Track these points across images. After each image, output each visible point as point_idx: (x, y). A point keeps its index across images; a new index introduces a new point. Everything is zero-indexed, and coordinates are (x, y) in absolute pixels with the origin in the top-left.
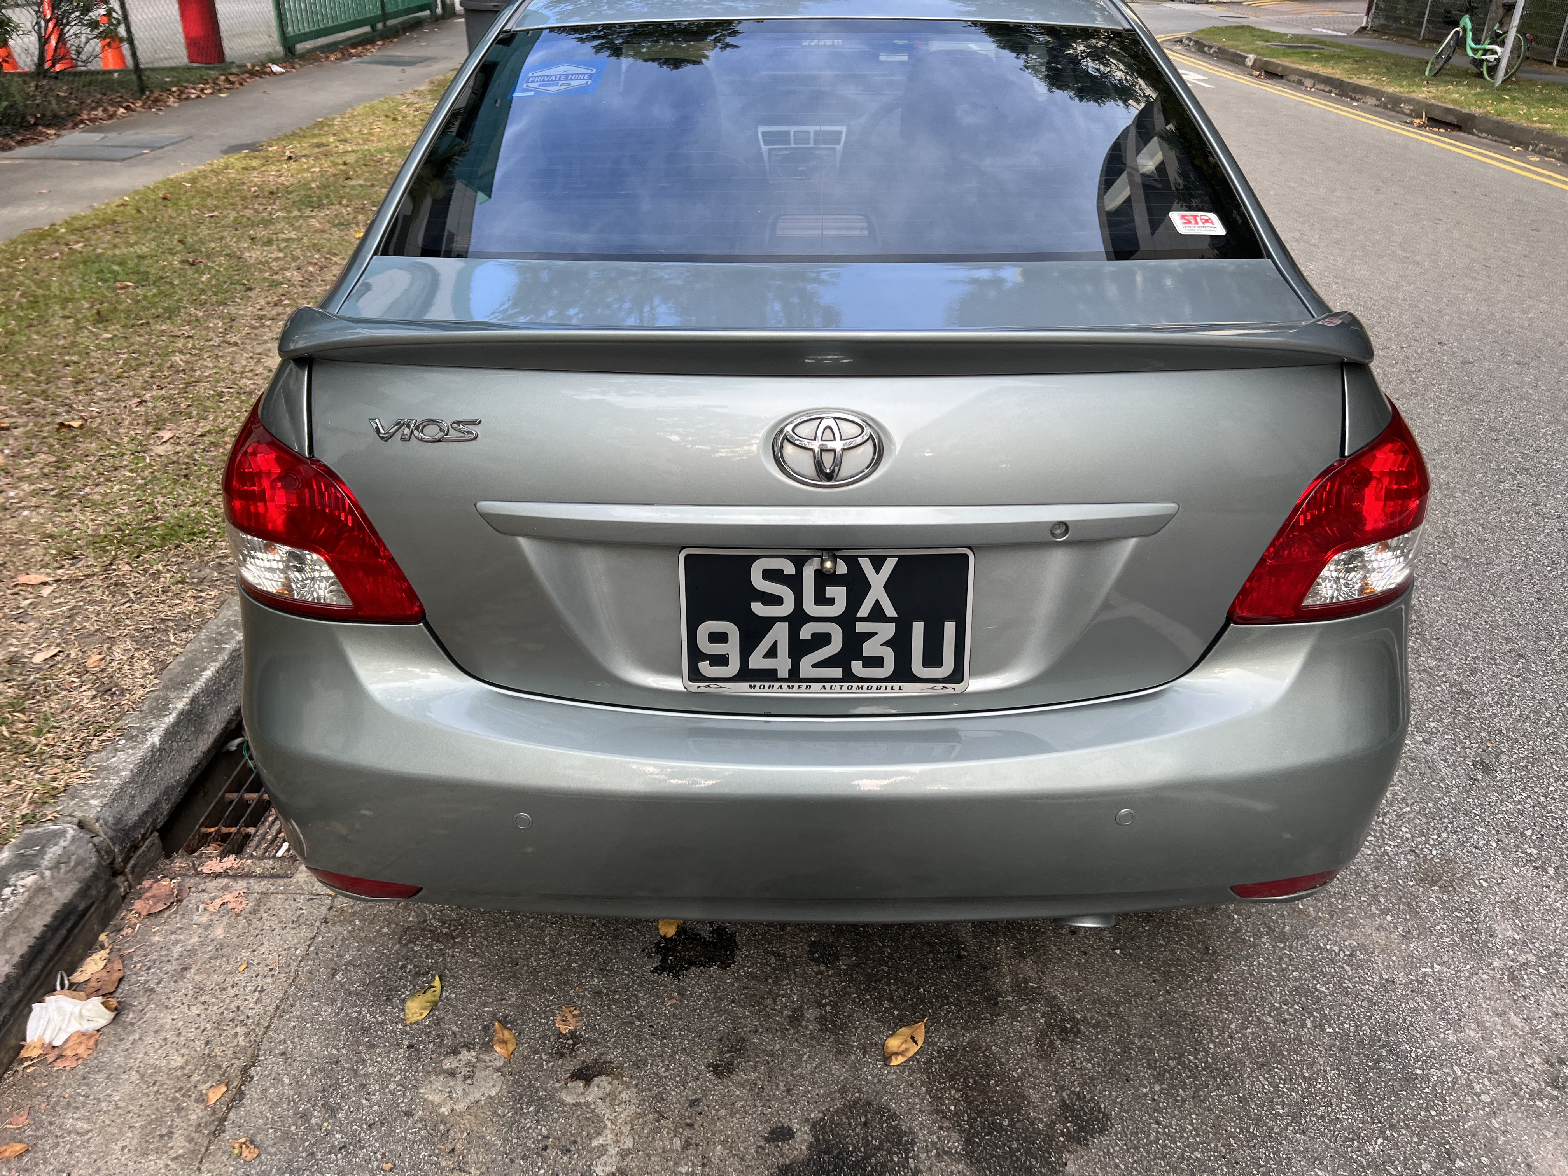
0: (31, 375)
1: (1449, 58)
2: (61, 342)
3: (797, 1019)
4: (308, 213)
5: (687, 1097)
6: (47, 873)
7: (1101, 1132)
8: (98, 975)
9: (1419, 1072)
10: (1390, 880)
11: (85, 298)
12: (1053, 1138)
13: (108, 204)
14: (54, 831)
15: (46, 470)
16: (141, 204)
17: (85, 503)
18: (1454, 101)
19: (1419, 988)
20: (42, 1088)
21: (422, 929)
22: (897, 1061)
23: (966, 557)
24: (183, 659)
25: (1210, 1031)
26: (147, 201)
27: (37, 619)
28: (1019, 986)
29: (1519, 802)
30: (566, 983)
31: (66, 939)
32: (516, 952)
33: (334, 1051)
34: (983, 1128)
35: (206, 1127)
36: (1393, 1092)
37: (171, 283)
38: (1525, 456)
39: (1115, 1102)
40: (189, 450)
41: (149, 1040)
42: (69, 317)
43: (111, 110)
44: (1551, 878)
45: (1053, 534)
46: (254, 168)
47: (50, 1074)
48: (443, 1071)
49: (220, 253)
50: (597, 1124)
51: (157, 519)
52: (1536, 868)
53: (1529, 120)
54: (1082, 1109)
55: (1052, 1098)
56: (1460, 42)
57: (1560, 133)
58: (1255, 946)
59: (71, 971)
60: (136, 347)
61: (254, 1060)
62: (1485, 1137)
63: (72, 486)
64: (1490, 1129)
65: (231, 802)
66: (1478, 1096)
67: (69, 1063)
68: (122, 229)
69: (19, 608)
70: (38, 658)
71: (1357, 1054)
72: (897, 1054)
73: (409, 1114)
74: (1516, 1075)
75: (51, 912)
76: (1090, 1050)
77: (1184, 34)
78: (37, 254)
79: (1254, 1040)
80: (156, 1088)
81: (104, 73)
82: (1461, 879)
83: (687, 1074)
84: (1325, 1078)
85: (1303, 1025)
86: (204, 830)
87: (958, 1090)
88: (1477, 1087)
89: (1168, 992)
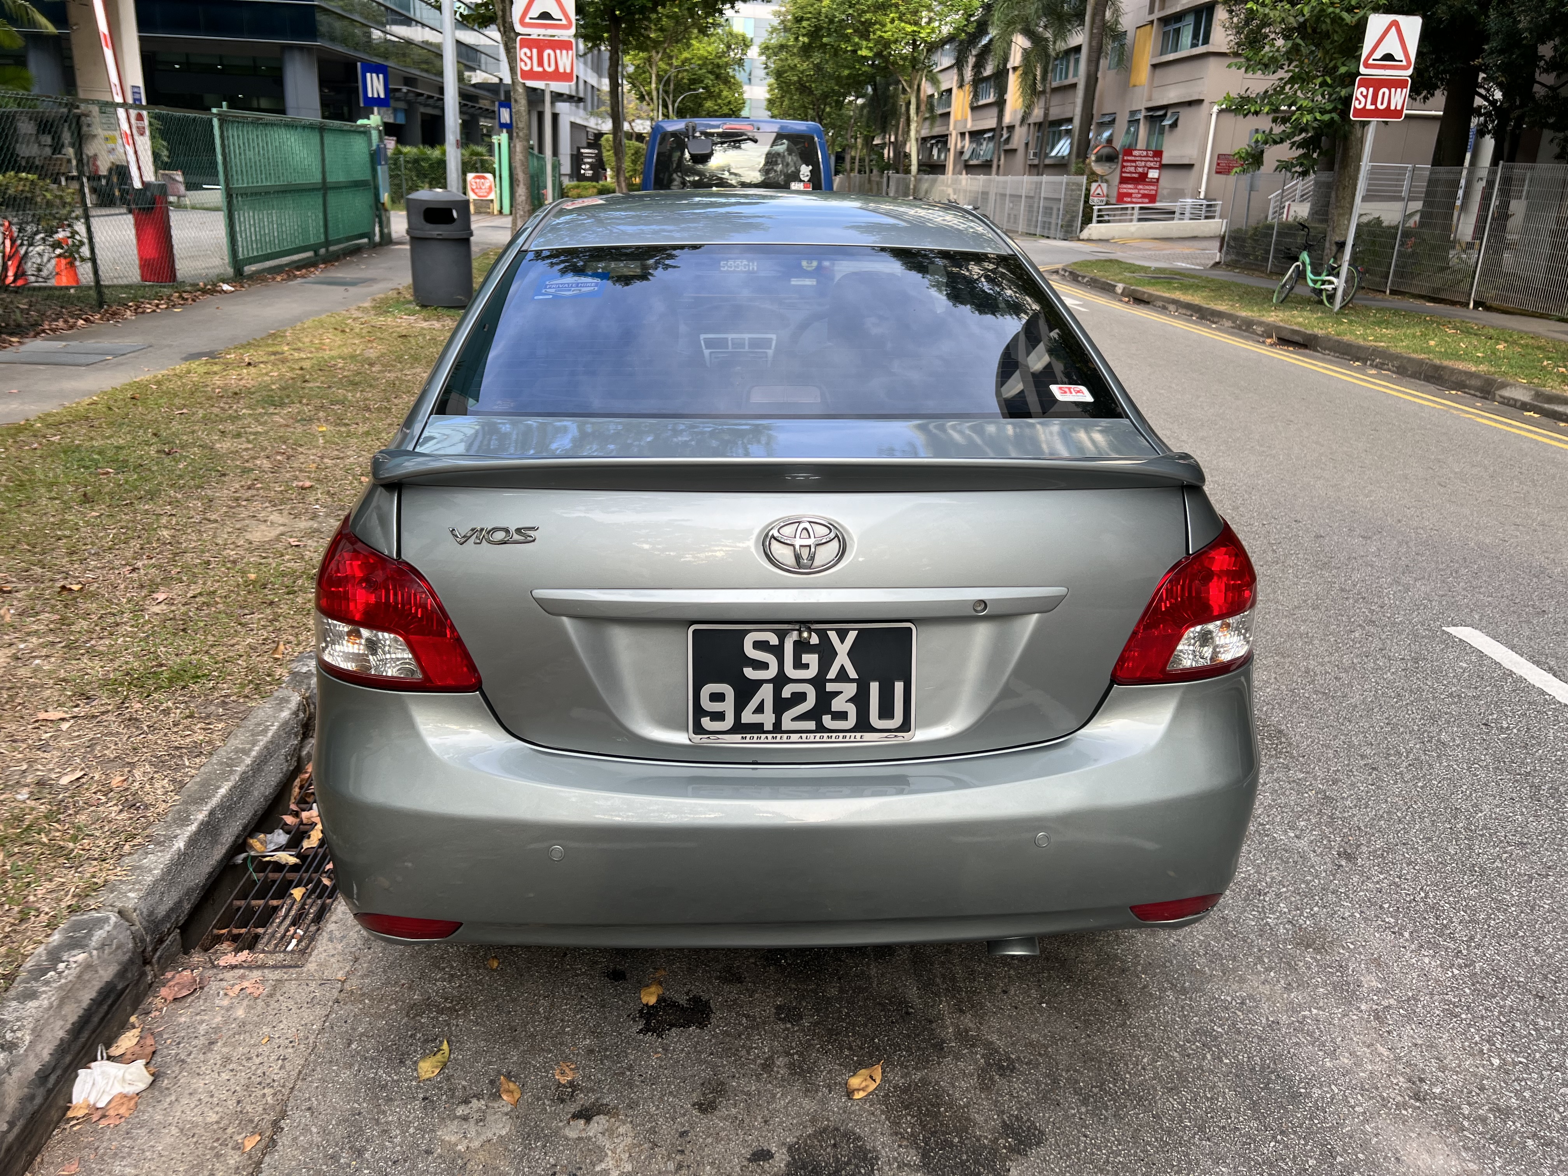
0: (26, 547)
1: (1292, 288)
2: (52, 520)
3: (769, 1066)
4: (271, 410)
5: (677, 1130)
6: (95, 952)
7: (1038, 1144)
8: (132, 1050)
9: (1303, 1091)
10: (1272, 944)
11: (69, 483)
12: (996, 1151)
13: (78, 403)
14: (98, 918)
15: (52, 626)
16: (111, 402)
17: (92, 653)
18: (1299, 324)
19: (1300, 1027)
20: (89, 1143)
21: (428, 1004)
22: (858, 1096)
23: (910, 629)
24: (198, 779)
25: (1126, 1064)
26: (116, 401)
27: (59, 749)
28: (961, 1035)
29: (1378, 883)
30: (561, 1044)
31: (107, 1013)
32: (514, 1021)
33: (356, 1105)
34: (937, 1144)
35: (244, 1169)
36: (1282, 1107)
37: (150, 470)
38: (1372, 611)
39: (1048, 1122)
40: (183, 609)
41: (184, 1101)
42: (56, 499)
43: (71, 321)
44: (1407, 940)
45: (976, 611)
46: (215, 373)
47: (95, 1131)
48: (458, 1117)
49: (194, 444)
50: (600, 1153)
51: (161, 665)
52: (1394, 933)
53: (1365, 339)
54: (1020, 1127)
55: (994, 1120)
56: (1301, 274)
57: (1393, 350)
58: (1160, 998)
59: (108, 1046)
60: (124, 524)
61: (283, 1115)
62: (1360, 1139)
63: (76, 641)
64: (1364, 1133)
65: (240, 908)
66: (1353, 1107)
67: (112, 1122)
68: (96, 423)
69: (41, 740)
70: (65, 781)
71: (1250, 1079)
72: (858, 1090)
73: (428, 1152)
74: (1384, 1091)
75: (97, 988)
76: (1024, 1083)
77: (1059, 266)
78: (17, 445)
79: (1163, 1070)
80: (195, 1140)
81: (61, 288)
82: (1331, 942)
83: (675, 1112)
84: (1224, 1098)
85: (1204, 1058)
86: (216, 931)
87: (913, 1117)
88: (1352, 1102)
89: (1089, 1036)
